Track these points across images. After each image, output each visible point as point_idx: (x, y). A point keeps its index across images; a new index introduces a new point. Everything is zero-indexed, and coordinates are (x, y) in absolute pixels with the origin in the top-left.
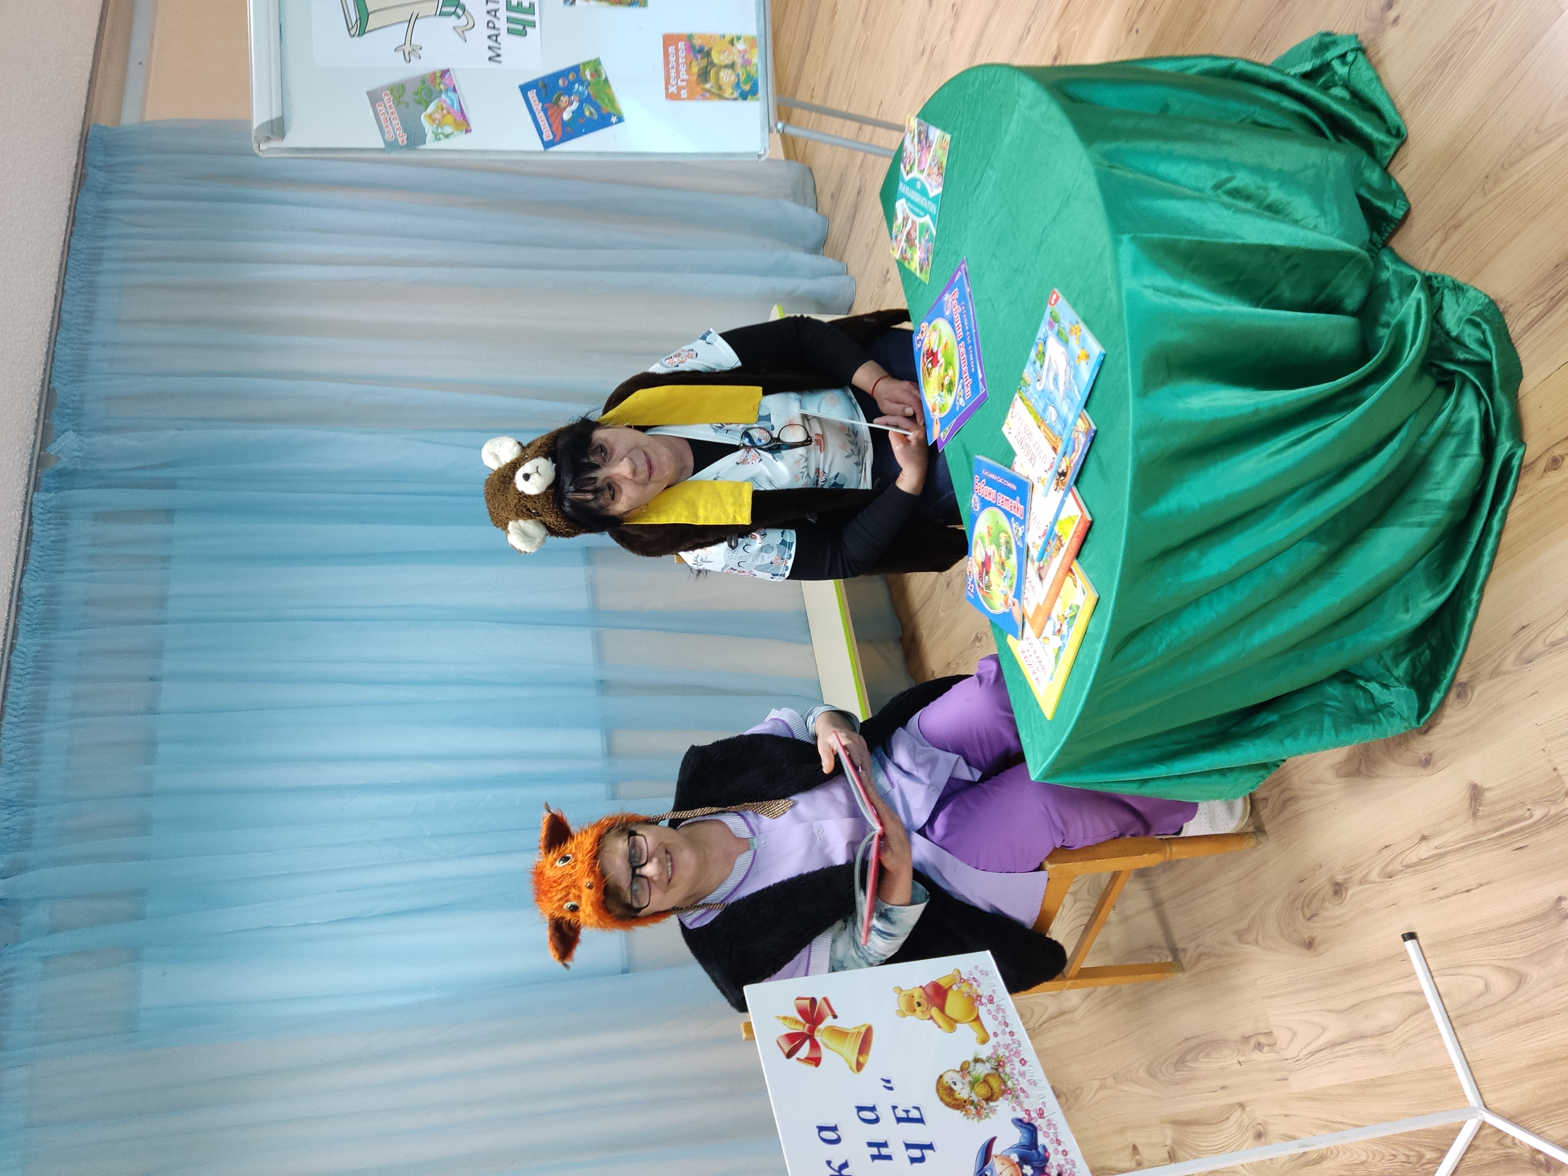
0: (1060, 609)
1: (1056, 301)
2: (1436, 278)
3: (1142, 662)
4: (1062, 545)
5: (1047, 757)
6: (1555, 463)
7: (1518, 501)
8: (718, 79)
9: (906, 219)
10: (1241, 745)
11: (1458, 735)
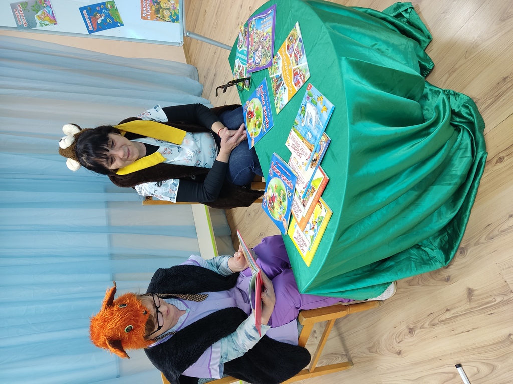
0: (313, 219)
1: (310, 88)
2: (447, 91)
3: (349, 241)
4: (314, 191)
5: (307, 284)
6: (501, 160)
7: (485, 175)
8: (163, 14)
9: (239, 67)
10: (381, 276)
11: (462, 269)
